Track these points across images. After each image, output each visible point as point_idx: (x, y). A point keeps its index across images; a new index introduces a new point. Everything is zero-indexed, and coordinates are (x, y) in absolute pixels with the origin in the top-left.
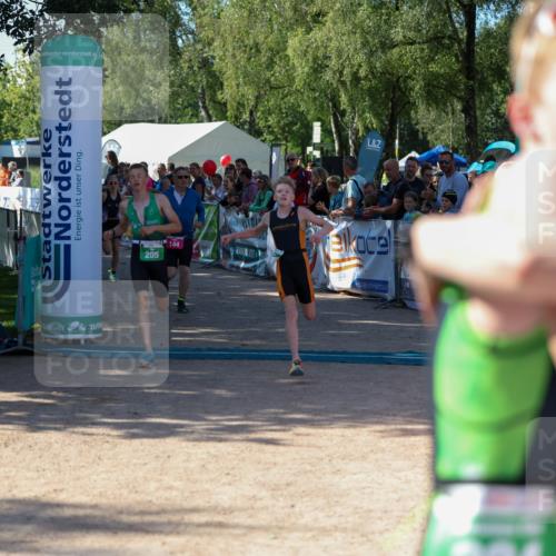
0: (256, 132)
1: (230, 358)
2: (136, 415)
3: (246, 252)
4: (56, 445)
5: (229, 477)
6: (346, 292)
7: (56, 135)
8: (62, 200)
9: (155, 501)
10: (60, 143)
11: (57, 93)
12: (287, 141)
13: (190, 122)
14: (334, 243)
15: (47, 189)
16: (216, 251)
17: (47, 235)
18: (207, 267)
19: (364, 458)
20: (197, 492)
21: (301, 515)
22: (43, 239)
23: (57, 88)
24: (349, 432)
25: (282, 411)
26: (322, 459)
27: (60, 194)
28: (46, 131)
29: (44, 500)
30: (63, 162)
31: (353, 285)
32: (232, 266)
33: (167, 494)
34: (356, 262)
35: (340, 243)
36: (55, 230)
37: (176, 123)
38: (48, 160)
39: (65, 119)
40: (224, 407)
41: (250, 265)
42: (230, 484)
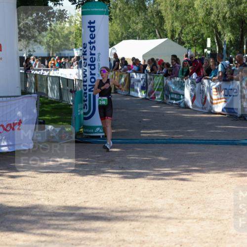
0: (182, 43)
1: (166, 143)
2: (123, 168)
3: (176, 96)
4: (86, 182)
5: (162, 195)
6: (219, 113)
7: (88, 45)
8: (91, 74)
9: (128, 206)
10: (90, 49)
11: (89, 27)
12: (196, 47)
13: (153, 39)
14: (214, 92)
15: (84, 69)
16: (162, 96)
17: (85, 90)
18: (158, 103)
19: (222, 186)
20: (147, 201)
21: (192, 212)
22: (84, 91)
23: (89, 25)
24: (216, 175)
25: (187, 166)
26: (203, 187)
27: (91, 72)
28: (84, 44)
29: (79, 206)
30: (92, 58)
31: (223, 110)
32: (170, 102)
33: (134, 203)
34: (224, 100)
35: (217, 92)
36: (89, 88)
37: (147, 39)
38: (85, 57)
39: (92, 38)
40: (163, 164)
41: (177, 102)
42: (162, 199)
